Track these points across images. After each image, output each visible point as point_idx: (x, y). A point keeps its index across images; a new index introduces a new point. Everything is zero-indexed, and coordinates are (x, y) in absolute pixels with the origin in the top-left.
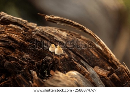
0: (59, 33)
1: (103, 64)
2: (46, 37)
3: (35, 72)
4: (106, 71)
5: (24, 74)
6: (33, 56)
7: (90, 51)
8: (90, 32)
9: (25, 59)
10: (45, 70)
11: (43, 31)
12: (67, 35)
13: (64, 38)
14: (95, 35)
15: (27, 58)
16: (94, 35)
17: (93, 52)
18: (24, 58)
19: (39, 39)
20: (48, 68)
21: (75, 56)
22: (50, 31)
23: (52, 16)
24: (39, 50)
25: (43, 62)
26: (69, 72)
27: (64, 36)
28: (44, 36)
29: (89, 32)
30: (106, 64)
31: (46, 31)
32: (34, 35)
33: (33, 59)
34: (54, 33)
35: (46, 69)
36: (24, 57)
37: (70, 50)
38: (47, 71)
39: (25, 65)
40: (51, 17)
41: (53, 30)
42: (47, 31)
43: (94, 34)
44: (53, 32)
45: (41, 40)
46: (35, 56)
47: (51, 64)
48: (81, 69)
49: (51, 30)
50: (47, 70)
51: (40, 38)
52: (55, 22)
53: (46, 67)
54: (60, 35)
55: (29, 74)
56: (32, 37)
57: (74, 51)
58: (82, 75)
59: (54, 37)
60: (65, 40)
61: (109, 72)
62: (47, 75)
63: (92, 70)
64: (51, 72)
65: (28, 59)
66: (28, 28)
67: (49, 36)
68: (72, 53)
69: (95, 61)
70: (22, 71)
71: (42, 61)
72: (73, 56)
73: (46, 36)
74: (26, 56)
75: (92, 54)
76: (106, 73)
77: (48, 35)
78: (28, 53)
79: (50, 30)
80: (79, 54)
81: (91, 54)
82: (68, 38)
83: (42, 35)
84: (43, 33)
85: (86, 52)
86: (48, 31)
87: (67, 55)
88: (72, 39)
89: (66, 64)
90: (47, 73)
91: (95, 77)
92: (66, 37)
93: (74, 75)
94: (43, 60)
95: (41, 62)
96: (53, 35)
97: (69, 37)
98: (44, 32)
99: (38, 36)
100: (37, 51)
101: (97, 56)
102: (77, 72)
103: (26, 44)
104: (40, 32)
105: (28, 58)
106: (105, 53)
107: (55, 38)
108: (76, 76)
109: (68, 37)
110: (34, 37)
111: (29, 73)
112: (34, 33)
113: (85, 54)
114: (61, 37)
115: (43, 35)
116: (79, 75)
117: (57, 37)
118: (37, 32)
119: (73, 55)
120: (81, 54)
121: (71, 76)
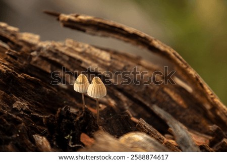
0: (93, 54)
1: (196, 121)
2: (62, 62)
3: (44, 139)
4: (204, 137)
5: (19, 143)
6: (37, 104)
7: (164, 92)
8: (165, 47)
9: (18, 111)
10: (67, 135)
11: (56, 48)
12: (111, 58)
13: (105, 63)
14: (178, 54)
15: (22, 109)
16: (174, 54)
17: (172, 94)
18: (15, 109)
19: (48, 68)
20: (74, 130)
21: (130, 104)
22: (71, 49)
23: (75, 14)
24: (48, 93)
25: (61, 117)
26: (127, 136)
27: (104, 61)
28: (58, 60)
29: (162, 48)
30: (204, 122)
31: (63, 50)
32: (34, 59)
33: (37, 112)
34: (80, 53)
35: (68, 133)
36: (15, 106)
37: (121, 90)
38: (71, 137)
39: (20, 122)
40: (73, 18)
41: (77, 46)
42: (66, 48)
43: (175, 52)
44: (79, 50)
45: (52, 69)
46: (40, 106)
47: (81, 119)
48: (148, 130)
49: (74, 48)
50: (71, 135)
51: (49, 66)
52: (83, 28)
53: (70, 127)
54: (94, 58)
55: (29, 144)
56: (32, 63)
57: (130, 93)
58: (157, 142)
59: (80, 61)
60: (108, 68)
61: (211, 138)
62: (72, 145)
63: (181, 128)
64: (81, 138)
65: (25, 111)
66: (20, 44)
67: (70, 60)
68: (124, 98)
69: (178, 114)
70: (14, 136)
71: (60, 113)
72: (125, 105)
73: (63, 60)
74: (20, 104)
75: (170, 98)
76: (206, 141)
77: (67, 59)
78: (24, 98)
79: (70, 46)
80: (140, 99)
81: (167, 99)
82: (114, 63)
83: (53, 59)
84: (56, 53)
85: (157, 95)
86: (67, 50)
87: (113, 103)
88: (122, 65)
89: (113, 122)
90: (72, 141)
91: (189, 146)
92: (110, 62)
93: (139, 141)
94: (61, 111)
95: (57, 115)
96: (79, 57)
97: (116, 62)
98: (57, 50)
99: (45, 62)
100: (44, 93)
101: (181, 102)
102: (145, 135)
103: (19, 78)
104: (49, 51)
105: (24, 109)
106: (197, 96)
107: (83, 65)
108: (143, 143)
109: (113, 61)
110: (36, 62)
111: (29, 142)
112: (34, 53)
113: (154, 100)
114: (97, 62)
115: (56, 58)
116: (151, 142)
117: (89, 62)
118: (41, 52)
119: (126, 102)
120: (145, 100)
121: (132, 143)
